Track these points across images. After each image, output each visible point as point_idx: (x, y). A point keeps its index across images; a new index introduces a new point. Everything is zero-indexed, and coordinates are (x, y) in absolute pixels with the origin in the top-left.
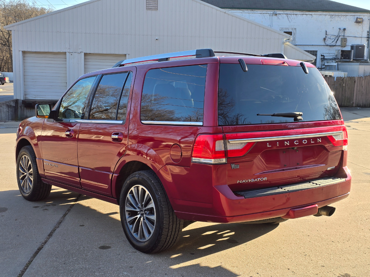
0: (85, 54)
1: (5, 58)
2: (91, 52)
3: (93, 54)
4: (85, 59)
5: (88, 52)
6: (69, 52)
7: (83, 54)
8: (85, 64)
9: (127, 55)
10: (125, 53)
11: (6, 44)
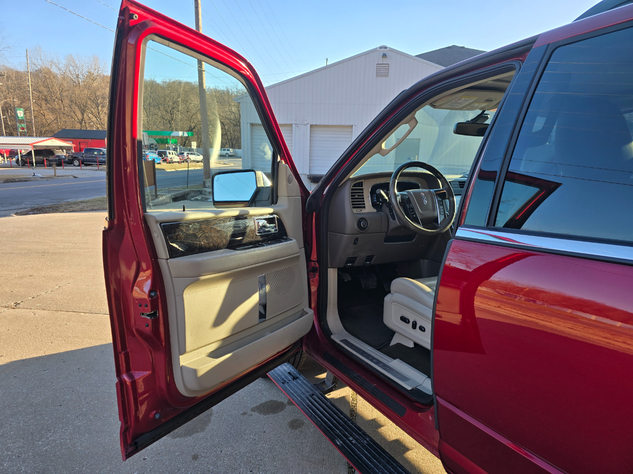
0: (311, 126)
1: (236, 137)
2: (317, 124)
3: (319, 126)
4: (310, 131)
5: (314, 123)
6: (296, 124)
7: (309, 125)
8: (310, 137)
9: (354, 126)
10: (352, 124)
11: (237, 125)
